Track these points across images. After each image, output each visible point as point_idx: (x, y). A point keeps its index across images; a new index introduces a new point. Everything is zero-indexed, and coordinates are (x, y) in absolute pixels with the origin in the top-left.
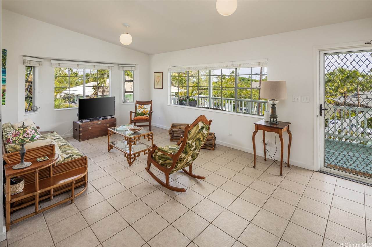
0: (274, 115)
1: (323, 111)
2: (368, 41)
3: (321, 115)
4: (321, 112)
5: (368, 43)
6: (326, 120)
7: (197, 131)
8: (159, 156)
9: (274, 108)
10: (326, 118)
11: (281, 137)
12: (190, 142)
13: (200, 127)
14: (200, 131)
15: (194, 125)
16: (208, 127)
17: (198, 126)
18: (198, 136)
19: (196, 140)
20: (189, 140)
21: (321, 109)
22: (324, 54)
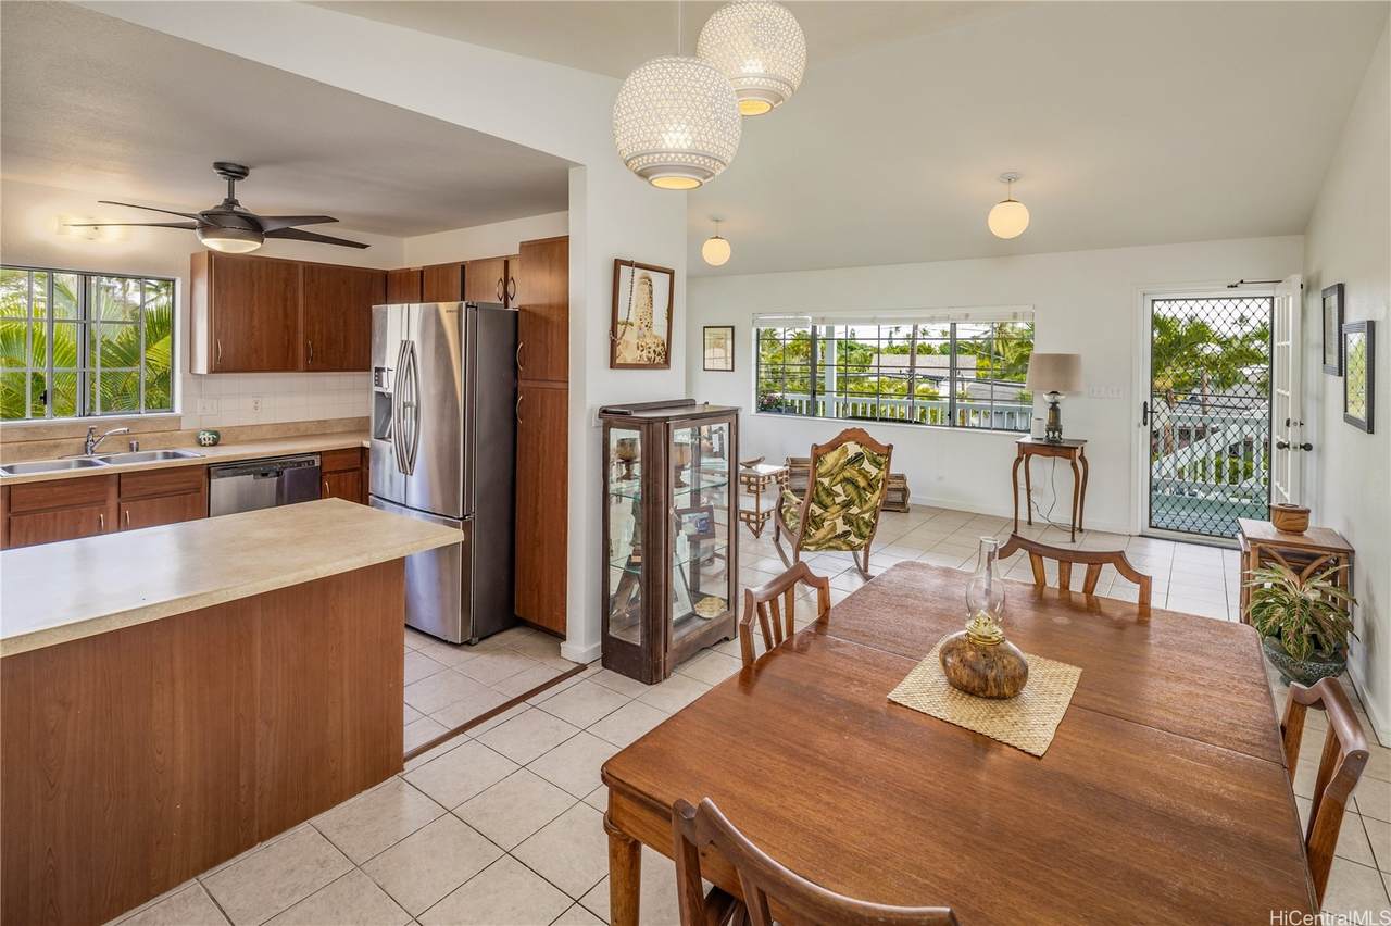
0: (1054, 426)
1: (1149, 414)
2: (1234, 283)
3: (1145, 424)
4: (1145, 417)
5: (1232, 286)
6: (1155, 435)
7: (842, 461)
8: (792, 513)
9: (1054, 408)
10: (1154, 429)
11: (1074, 465)
12: (826, 481)
13: (851, 454)
14: (851, 462)
15: (833, 446)
16: (883, 459)
17: (845, 451)
18: (847, 474)
19: (841, 482)
20: (821, 476)
21: (1145, 412)
22: (1154, 301)
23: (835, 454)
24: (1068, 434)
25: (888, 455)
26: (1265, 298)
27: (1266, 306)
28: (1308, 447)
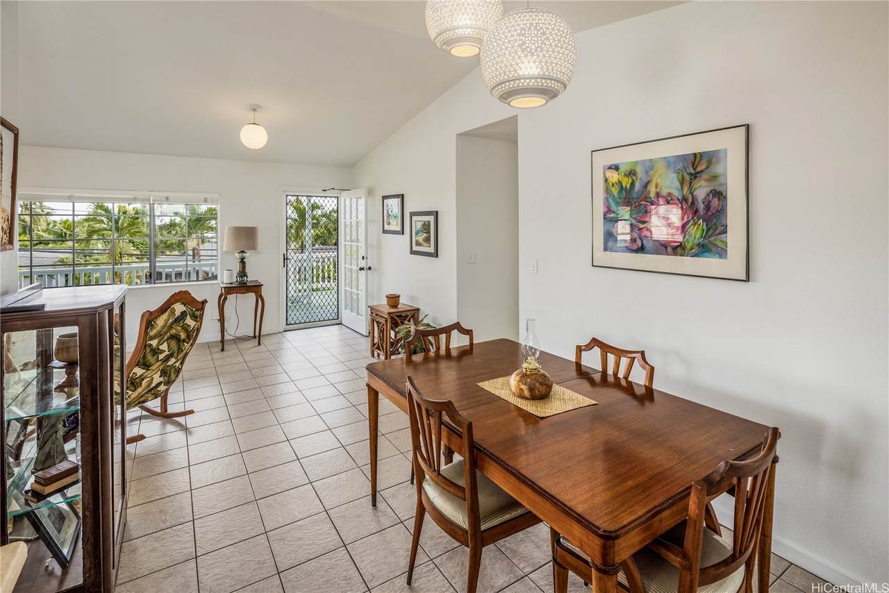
0: (243, 273)
1: (286, 260)
2: (326, 189)
3: (284, 266)
4: (284, 262)
5: (324, 191)
7: (171, 321)
9: (243, 262)
12: (154, 343)
13: (178, 313)
14: (177, 320)
15: (163, 310)
16: (198, 313)
17: (173, 312)
18: (173, 332)
19: (168, 339)
20: (152, 338)
21: (284, 259)
22: (287, 196)
23: (165, 316)
24: (252, 277)
25: (203, 309)
26: (335, 197)
27: (335, 202)
28: (370, 268)
